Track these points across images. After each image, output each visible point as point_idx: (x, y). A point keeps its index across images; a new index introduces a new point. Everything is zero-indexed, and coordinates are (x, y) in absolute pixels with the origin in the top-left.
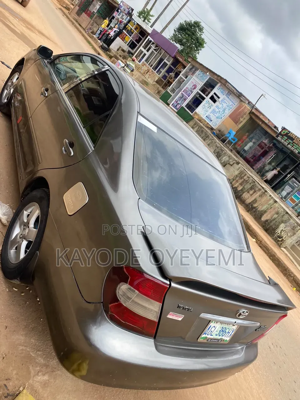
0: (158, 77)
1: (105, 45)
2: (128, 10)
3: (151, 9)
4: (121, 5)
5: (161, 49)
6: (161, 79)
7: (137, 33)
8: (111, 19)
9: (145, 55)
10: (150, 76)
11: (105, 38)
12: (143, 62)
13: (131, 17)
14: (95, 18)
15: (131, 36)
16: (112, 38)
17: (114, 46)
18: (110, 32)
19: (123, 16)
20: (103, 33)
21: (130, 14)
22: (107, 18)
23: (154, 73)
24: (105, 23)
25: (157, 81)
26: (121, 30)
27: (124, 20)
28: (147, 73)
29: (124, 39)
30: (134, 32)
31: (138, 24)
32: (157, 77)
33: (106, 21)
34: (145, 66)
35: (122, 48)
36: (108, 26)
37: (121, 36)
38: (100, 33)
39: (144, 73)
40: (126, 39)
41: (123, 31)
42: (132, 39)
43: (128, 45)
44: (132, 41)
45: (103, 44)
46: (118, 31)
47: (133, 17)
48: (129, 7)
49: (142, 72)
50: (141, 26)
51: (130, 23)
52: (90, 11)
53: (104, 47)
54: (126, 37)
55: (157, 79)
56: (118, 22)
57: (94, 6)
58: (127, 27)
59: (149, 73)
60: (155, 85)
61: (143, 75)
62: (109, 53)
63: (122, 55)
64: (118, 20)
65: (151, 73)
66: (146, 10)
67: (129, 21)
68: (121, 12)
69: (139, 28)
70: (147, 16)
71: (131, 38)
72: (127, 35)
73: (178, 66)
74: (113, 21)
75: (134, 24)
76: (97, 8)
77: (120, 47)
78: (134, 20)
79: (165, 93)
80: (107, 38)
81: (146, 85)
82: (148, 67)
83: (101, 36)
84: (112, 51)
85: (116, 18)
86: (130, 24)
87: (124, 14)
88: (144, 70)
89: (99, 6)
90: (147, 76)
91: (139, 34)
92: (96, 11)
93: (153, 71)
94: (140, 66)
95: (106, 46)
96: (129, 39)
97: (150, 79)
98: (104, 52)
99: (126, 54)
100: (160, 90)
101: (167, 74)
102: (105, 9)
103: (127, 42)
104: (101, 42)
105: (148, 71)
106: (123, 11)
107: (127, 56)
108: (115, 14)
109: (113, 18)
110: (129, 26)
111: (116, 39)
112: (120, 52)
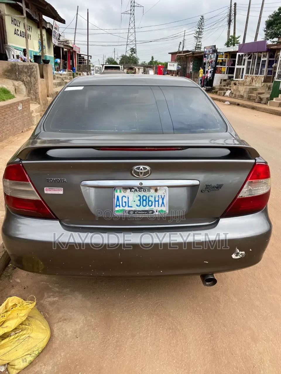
0: (264, 77)
1: (208, 87)
2: (212, 49)
3: (234, 33)
4: (205, 51)
5: (254, 54)
6: (267, 76)
7: (229, 59)
8: (204, 66)
9: (243, 69)
10: (256, 82)
11: (207, 83)
12: (245, 75)
13: (217, 52)
14: (194, 75)
15: (225, 65)
16: (211, 79)
17: (216, 83)
18: (207, 75)
19: (211, 56)
20: (203, 80)
21: (215, 51)
22: (201, 68)
23: (258, 76)
24: (201, 73)
25: (264, 81)
26: (214, 67)
27: (213, 59)
28: (252, 81)
29: (221, 71)
30: (226, 61)
31: (225, 52)
32: (262, 77)
33: (201, 70)
34: (248, 78)
35: (223, 79)
36: (204, 73)
37: (218, 71)
38: (201, 82)
39: (250, 83)
40: (223, 70)
41: (217, 66)
42: (228, 67)
43: (227, 73)
44: (228, 68)
45: (206, 88)
46: (213, 69)
47: (218, 51)
48: (211, 47)
49: (248, 84)
50: (228, 52)
51: (219, 56)
52: (189, 74)
53: (208, 89)
54: (222, 69)
55: (263, 79)
56: (210, 64)
57: (189, 68)
58: (218, 62)
59: (254, 80)
60: (264, 85)
61: (251, 86)
62: (214, 90)
63: (225, 85)
64: (209, 62)
65: (256, 79)
66: (230, 38)
67: (217, 57)
68: (208, 55)
69: (228, 54)
70: (234, 41)
71: (226, 67)
72: (222, 67)
73: (276, 54)
74: (206, 66)
75: (223, 55)
76: (191, 68)
77: (221, 80)
78: (221, 52)
79: (274, 85)
80: (207, 81)
81: (256, 91)
82: (251, 76)
83: (202, 84)
84: (216, 87)
85: (207, 62)
86: (219, 58)
87: (211, 55)
88: (249, 81)
89: (192, 65)
90: (254, 84)
91: (231, 59)
92: (191, 71)
93: (256, 76)
94: (244, 81)
95: (210, 87)
96: (225, 68)
97: (257, 84)
98: (210, 93)
99: (228, 81)
100: (270, 85)
101: (270, 69)
102: (197, 63)
103: (225, 72)
104: (204, 87)
105: (253, 79)
106: (209, 53)
107: (229, 82)
108: (205, 60)
109: (205, 64)
110: (220, 59)
111: (215, 76)
112: (223, 83)
